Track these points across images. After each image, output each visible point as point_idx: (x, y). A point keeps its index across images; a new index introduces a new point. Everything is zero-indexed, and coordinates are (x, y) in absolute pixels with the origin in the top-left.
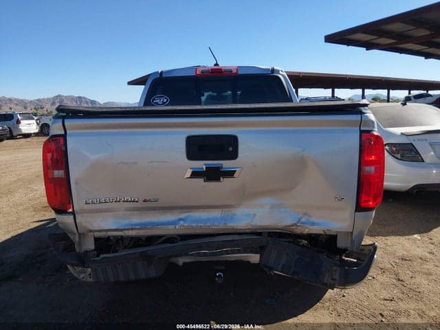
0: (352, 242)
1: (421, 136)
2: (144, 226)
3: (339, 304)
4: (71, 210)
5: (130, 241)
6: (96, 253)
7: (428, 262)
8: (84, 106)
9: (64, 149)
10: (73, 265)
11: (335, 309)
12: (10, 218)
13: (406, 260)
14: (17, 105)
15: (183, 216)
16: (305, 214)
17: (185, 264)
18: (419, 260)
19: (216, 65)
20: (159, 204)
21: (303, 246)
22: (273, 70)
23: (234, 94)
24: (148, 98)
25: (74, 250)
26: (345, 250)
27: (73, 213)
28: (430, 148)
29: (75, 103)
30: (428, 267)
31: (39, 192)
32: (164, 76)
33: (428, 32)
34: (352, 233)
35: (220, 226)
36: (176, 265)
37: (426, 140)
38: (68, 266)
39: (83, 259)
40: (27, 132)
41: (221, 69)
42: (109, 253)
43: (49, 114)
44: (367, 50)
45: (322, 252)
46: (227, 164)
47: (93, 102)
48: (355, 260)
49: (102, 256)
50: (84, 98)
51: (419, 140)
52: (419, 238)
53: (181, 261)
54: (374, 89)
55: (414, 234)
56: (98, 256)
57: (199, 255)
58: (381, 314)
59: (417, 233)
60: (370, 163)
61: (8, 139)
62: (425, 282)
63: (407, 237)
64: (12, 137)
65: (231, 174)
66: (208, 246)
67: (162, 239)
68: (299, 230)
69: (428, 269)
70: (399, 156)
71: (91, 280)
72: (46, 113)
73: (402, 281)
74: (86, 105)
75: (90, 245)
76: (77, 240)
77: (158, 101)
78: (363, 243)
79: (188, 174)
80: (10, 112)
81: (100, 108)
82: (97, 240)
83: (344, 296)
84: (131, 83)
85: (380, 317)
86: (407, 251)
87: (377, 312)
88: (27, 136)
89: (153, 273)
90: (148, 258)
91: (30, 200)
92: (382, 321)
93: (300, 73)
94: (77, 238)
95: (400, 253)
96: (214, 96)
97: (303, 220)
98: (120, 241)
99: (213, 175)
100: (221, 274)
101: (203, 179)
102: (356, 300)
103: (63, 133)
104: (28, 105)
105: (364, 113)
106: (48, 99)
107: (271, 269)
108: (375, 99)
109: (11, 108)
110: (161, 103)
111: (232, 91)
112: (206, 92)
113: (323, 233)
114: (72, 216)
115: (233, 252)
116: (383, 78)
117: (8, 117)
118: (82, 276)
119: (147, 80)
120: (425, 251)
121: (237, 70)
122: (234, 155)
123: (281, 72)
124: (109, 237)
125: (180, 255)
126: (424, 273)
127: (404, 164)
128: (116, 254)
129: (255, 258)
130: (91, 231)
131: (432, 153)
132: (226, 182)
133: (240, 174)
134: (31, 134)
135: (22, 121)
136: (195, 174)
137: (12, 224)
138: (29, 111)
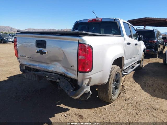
6: (26, 70)
11: (96, 112)
19: (97, 18)
22: (115, 20)
46: (44, 50)
58: (110, 120)
65: (45, 53)
75: (24, 68)
79: (36, 51)
83: (105, 110)
136: (38, 52)
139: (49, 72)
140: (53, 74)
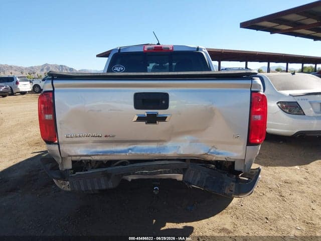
0: (245, 166)
1: (304, 96)
2: (105, 153)
3: (238, 211)
4: (56, 142)
5: (96, 163)
6: (72, 171)
7: (303, 184)
8: (65, 72)
9: (52, 101)
10: (57, 179)
11: (235, 214)
12: (12, 151)
13: (287, 183)
14: (16, 70)
15: (131, 147)
16: (213, 147)
17: (132, 180)
18: (297, 183)
19: (159, 44)
20: (116, 138)
21: (212, 168)
22: (198, 49)
23: (171, 65)
24: (110, 67)
25: (59, 169)
26: (240, 172)
27: (58, 144)
28: (310, 105)
29: (58, 70)
30: (302, 188)
31: (32, 133)
32: (121, 51)
33: (315, 21)
34: (245, 160)
35: (156, 154)
36: (127, 181)
37: (307, 100)
38: (54, 180)
39: (63, 175)
40: (23, 90)
41: (161, 47)
42: (81, 171)
43: (39, 77)
44: (271, 33)
45: (224, 173)
46: (161, 112)
47: (71, 69)
48: (247, 179)
49: (77, 173)
50: (65, 66)
51: (302, 100)
52: (299, 168)
53: (130, 178)
54: (277, 62)
55: (295, 165)
56: (74, 173)
57: (142, 174)
58: (266, 218)
59: (297, 165)
60: (258, 113)
61: (9, 95)
62: (300, 198)
63: (290, 168)
64: (12, 94)
65: (163, 119)
66: (149, 168)
67: (118, 163)
68: (209, 158)
69: (302, 189)
70: (287, 111)
71: (70, 189)
72: (37, 77)
73: (283, 196)
74: (66, 71)
75: (69, 165)
76: (61, 162)
77: (117, 69)
78: (252, 168)
79: (135, 118)
80: (11, 76)
81: (77, 73)
82: (73, 162)
83: (242, 206)
84: (99, 56)
85: (266, 220)
86: (289, 177)
87: (264, 217)
88: (23, 93)
89: (111, 185)
90: (108, 175)
91: (26, 138)
92: (266, 222)
93: (222, 50)
94: (60, 161)
95: (284, 178)
96: (158, 66)
97: (212, 151)
98: (89, 164)
99: (152, 119)
100: (158, 188)
101: (145, 122)
102: (250, 209)
103: (52, 89)
104: (24, 71)
105: (254, 79)
106: (39, 67)
107: (190, 184)
108: (278, 70)
109: (11, 73)
110: (119, 70)
111: (169, 62)
112: (151, 63)
113: (225, 160)
114: (57, 146)
115: (165, 172)
116: (283, 54)
117: (10, 79)
118: (63, 186)
119: (110, 54)
120: (301, 177)
121: (173, 48)
122: (166, 106)
123: (203, 50)
124: (81, 161)
125: (129, 174)
126: (299, 192)
127: (291, 117)
128: (87, 172)
129: (180, 177)
130: (69, 156)
131: (311, 109)
132: (160, 125)
133: (169, 119)
134: (26, 92)
135: (20, 83)
136: (140, 119)
137: (13, 154)
138: (24, 75)
139: (156, 160)
140: (167, 162)
